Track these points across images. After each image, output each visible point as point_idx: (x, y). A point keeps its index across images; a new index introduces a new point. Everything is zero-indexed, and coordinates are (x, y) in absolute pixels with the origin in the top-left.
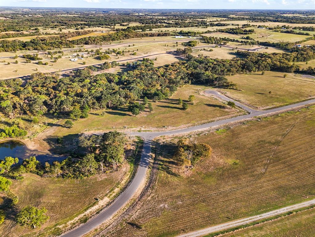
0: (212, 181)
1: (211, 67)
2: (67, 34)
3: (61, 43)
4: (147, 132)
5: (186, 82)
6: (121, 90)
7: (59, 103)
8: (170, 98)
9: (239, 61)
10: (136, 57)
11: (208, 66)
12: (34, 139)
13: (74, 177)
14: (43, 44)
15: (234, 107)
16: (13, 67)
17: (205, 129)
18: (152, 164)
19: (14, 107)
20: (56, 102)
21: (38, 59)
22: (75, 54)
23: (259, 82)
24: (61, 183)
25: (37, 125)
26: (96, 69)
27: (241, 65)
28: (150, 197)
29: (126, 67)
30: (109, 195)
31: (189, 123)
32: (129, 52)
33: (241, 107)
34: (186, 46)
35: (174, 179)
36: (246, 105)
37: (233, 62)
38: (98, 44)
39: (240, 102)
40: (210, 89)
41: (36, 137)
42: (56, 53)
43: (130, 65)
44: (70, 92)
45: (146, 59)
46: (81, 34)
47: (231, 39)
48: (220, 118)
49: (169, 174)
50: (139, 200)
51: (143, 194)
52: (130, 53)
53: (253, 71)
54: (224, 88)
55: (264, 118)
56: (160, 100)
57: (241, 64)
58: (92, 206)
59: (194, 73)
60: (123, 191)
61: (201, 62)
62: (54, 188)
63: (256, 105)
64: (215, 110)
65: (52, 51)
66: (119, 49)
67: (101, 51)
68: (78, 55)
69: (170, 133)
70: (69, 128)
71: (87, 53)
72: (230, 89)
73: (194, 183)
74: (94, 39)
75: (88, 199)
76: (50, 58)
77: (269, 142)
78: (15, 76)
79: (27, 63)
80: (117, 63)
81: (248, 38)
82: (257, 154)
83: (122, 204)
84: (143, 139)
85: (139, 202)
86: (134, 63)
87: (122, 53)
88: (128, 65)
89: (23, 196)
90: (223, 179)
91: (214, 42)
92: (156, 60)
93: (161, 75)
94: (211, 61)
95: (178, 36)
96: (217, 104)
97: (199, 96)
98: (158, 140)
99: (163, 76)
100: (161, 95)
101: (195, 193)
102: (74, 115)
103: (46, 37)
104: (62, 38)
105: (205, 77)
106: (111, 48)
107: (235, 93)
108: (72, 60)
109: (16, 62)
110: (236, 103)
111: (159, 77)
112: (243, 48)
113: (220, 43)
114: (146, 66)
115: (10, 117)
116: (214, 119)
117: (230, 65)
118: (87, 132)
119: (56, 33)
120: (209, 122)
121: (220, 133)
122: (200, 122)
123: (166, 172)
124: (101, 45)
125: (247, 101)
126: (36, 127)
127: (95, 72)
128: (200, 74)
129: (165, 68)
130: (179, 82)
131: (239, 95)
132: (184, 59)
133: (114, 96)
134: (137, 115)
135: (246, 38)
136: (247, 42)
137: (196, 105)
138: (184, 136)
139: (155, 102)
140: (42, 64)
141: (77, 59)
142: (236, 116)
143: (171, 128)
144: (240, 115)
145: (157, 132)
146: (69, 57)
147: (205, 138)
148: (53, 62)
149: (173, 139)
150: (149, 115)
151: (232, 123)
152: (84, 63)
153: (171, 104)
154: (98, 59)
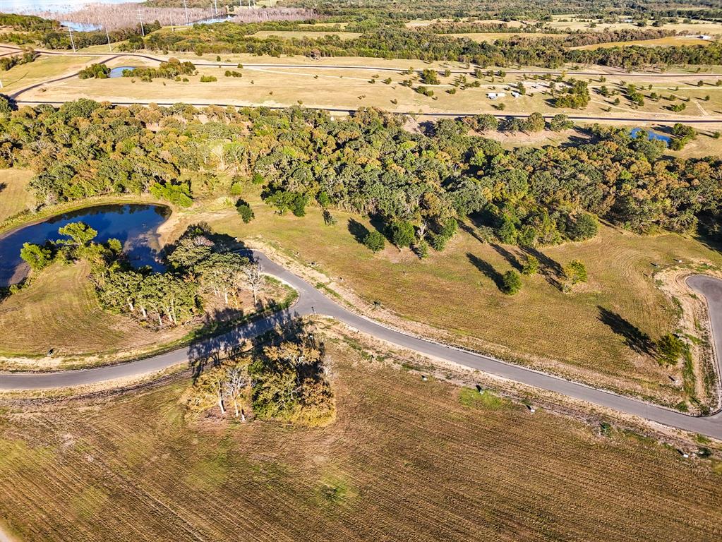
4: (328, 296)
17: (455, 366)
18: (210, 360)
28: (89, 408)
30: (70, 359)
32: (673, 98)
48: (562, 366)
50: (72, 399)
51: (94, 396)
52: (671, 102)
58: (31, 357)
60: (92, 368)
64: (601, 338)
69: (363, 324)
70: (245, 222)
75: (47, 343)
84: (293, 305)
85: (65, 403)
96: (642, 327)
98: (312, 324)
102: (277, 202)
104: (567, 43)
108: (491, 95)
116: (535, 358)
121: (470, 399)
122: (481, 343)
127: (490, 132)
134: (379, 252)
137: (565, 297)
138: (372, 348)
139: (482, 242)
140: (424, 93)
141: (503, 95)
142: (635, 392)
143: (384, 314)
144: (651, 398)
145: (343, 306)
146: (494, 88)
147: (407, 386)
148: (448, 92)
149: (339, 339)
150: (403, 263)
151: (570, 400)
152: (501, 107)
153: (508, 263)
154: (552, 102)
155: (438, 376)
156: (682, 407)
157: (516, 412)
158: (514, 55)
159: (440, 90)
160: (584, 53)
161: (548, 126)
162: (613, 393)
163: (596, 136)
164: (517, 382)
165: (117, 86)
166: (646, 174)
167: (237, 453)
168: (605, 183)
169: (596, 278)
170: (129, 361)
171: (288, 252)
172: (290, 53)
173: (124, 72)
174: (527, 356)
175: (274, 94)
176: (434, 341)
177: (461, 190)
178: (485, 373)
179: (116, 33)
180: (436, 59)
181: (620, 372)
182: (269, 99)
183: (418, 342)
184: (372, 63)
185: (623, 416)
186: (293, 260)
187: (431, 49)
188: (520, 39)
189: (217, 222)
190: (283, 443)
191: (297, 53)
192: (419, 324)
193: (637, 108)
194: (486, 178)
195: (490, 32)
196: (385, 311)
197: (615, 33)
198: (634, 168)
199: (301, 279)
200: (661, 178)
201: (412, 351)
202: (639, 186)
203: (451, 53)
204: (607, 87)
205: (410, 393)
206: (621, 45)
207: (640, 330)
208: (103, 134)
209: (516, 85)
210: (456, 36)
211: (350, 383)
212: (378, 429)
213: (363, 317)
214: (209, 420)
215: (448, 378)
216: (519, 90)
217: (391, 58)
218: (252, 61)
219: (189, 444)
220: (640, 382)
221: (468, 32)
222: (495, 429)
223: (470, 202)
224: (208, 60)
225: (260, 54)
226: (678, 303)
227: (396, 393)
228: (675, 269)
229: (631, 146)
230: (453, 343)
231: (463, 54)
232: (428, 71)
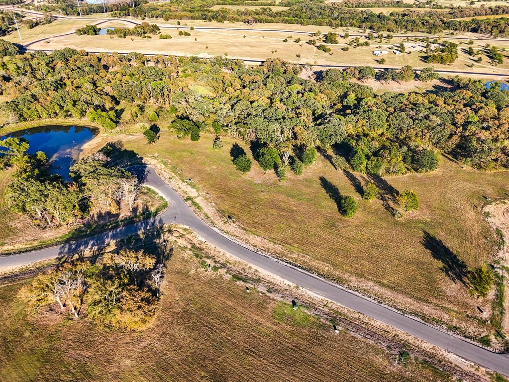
4: (193, 208)
8: (384, 178)
14: (393, 20)
25: (144, 124)
48: (377, 288)
64: (420, 263)
69: (212, 235)
70: (151, 143)
84: (160, 214)
108: (376, 52)
109: (297, 41)
116: (354, 278)
121: (283, 314)
122: (308, 259)
134: (246, 173)
137: (396, 223)
138: (213, 258)
139: (336, 169)
140: (324, 50)
141: (386, 52)
142: (441, 321)
143: (232, 227)
144: (456, 328)
145: (200, 217)
146: (380, 47)
147: (231, 296)
148: (343, 49)
149: (187, 248)
150: (265, 184)
151: (376, 324)
152: (381, 62)
153: (353, 188)
154: (425, 59)
155: (262, 288)
156: (486, 342)
157: (321, 331)
158: (404, 24)
159: (337, 48)
160: (460, 22)
161: (417, 77)
162: (419, 320)
163: (455, 85)
164: (330, 301)
165: (98, 41)
166: (491, 118)
167: (58, 349)
168: (454, 124)
169: (428, 207)
170: (9, 254)
171: (174, 169)
172: (233, 20)
173: (108, 31)
174: (346, 276)
175: (208, 48)
176: (267, 254)
177: (326, 125)
178: (304, 289)
179: (114, 5)
180: (342, 26)
181: (432, 299)
182: (205, 52)
183: (254, 255)
184: (292, 28)
185: (424, 345)
186: (175, 175)
187: (340, 18)
188: (411, 12)
189: (129, 142)
190: (101, 343)
191: (237, 20)
192: (260, 238)
193: (496, 65)
194: (350, 116)
195: (388, 7)
196: (235, 225)
197: (490, 8)
198: (481, 112)
199: (175, 192)
200: (504, 122)
201: (246, 262)
202: (483, 128)
203: (354, 21)
204: (473, 48)
205: (230, 304)
206: (492, 17)
207: (459, 258)
208: (70, 73)
209: (398, 45)
210: (360, 9)
211: (182, 290)
212: (190, 336)
213: (215, 229)
214: (47, 315)
215: (269, 291)
216: (399, 49)
217: (307, 25)
218: (203, 25)
219: (21, 336)
220: (448, 310)
221: (372, 7)
222: (297, 347)
223: (332, 135)
224: (171, 24)
225: (210, 20)
226: (501, 235)
227: (219, 302)
228: (505, 203)
229: (484, 94)
230: (284, 258)
231: (363, 22)
232: (331, 34)
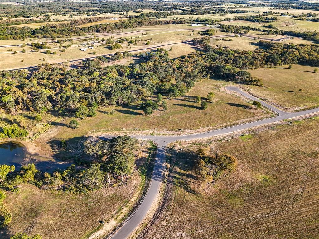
0: (238, 203)
1: (231, 59)
2: (78, 21)
3: (71, 30)
4: (161, 136)
5: (203, 76)
6: (133, 84)
7: (65, 99)
8: (186, 95)
9: (262, 52)
10: (150, 46)
11: (228, 58)
12: (35, 141)
13: (76, 191)
14: (52, 31)
15: (260, 107)
16: (19, 56)
17: (228, 134)
18: (166, 177)
19: (17, 102)
20: (61, 98)
21: (46, 48)
22: (85, 43)
23: (286, 77)
24: (62, 198)
25: (40, 124)
26: (107, 60)
27: (266, 58)
28: (165, 221)
29: (138, 58)
30: (116, 217)
31: (208, 126)
32: (142, 40)
33: (268, 107)
34: (203, 35)
35: (192, 199)
36: (273, 104)
37: (256, 55)
38: (109, 32)
39: (266, 101)
40: (231, 84)
41: (38, 139)
42: (65, 41)
43: (143, 56)
44: (77, 86)
45: (161, 49)
46: (92, 21)
47: (252, 28)
48: (244, 120)
49: (187, 190)
50: (151, 225)
51: (156, 217)
52: (143, 42)
53: (278, 65)
54: (247, 84)
55: (296, 121)
56: (175, 97)
57: (265, 56)
58: (96, 231)
59: (213, 67)
60: (133, 212)
61: (220, 54)
62: (53, 204)
63: (284, 105)
64: (239, 110)
65: (61, 39)
66: (131, 37)
67: (112, 40)
68: (88, 44)
69: (188, 137)
70: (75, 128)
71: (97, 42)
72: (253, 85)
73: (217, 205)
74: (105, 26)
75: (91, 221)
76: (58, 47)
77: (305, 153)
78: (22, 66)
79: (35, 51)
80: (129, 53)
81: (270, 27)
82: (290, 168)
83: (131, 230)
84: (157, 145)
85: (152, 228)
86: (147, 53)
87: (135, 42)
88: (141, 56)
89: (18, 214)
90: (252, 200)
91: (234, 31)
92: (170, 50)
93: (177, 68)
94: (232, 52)
95: (195, 23)
96: (240, 103)
97: (219, 92)
98: (174, 146)
99: (178, 69)
100: (177, 92)
101: (219, 219)
102: (81, 114)
103: (56, 23)
104: (73, 25)
105: (225, 70)
106: (123, 37)
107: (259, 90)
108: (82, 49)
109: (24, 51)
110: (263, 103)
111: (174, 70)
112: (266, 38)
113: (240, 32)
114: (160, 57)
115: (12, 113)
116: (237, 122)
117: (253, 58)
118: (94, 134)
119: (67, 20)
120: (232, 125)
121: (245, 139)
122: (221, 125)
123: (184, 188)
124: (113, 33)
125: (274, 101)
126: (39, 126)
127: (105, 63)
128: (220, 67)
129: (181, 59)
130: (196, 76)
131: (265, 92)
132: (202, 49)
133: (125, 92)
134: (150, 115)
135: (268, 26)
136: (270, 31)
138: (203, 142)
139: (170, 99)
140: (51, 53)
141: (87, 49)
142: (263, 118)
144: (267, 117)
145: (171, 136)
146: (78, 46)
147: (228, 145)
148: (61, 51)
149: (190, 146)
151: (259, 127)
152: (94, 53)
156: (273, 116)
157: (256, 136)
159: (55, 51)
162: (261, 120)
164: (244, 129)
171: (118, 130)
178: (236, 131)
181: (254, 115)
183: (210, 133)
186: (125, 132)
190: (234, 179)
192: (201, 129)
193: (136, 45)
196: (186, 130)
201: (212, 136)
213: (183, 136)
215: (232, 137)
216: (90, 46)
220: (260, 115)
226: (235, 95)
228: (220, 88)
230: (216, 129)
